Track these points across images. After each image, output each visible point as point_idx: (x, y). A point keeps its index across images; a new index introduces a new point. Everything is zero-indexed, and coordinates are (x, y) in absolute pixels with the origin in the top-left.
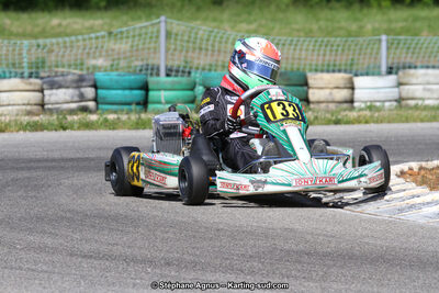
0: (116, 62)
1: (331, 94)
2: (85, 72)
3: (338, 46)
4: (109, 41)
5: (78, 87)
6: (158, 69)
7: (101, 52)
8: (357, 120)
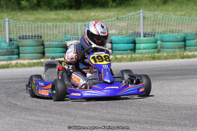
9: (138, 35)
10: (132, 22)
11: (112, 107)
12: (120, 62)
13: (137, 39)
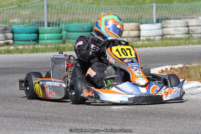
0: (23, 20)
1: (129, 33)
2: (7, 26)
3: (132, 9)
4: (19, 10)
5: (4, 33)
6: (44, 23)
7: (15, 15)
8: (142, 46)
9: (42, 24)
10: (35, 10)
11: (10, 102)
12: (22, 53)
13: (41, 29)
